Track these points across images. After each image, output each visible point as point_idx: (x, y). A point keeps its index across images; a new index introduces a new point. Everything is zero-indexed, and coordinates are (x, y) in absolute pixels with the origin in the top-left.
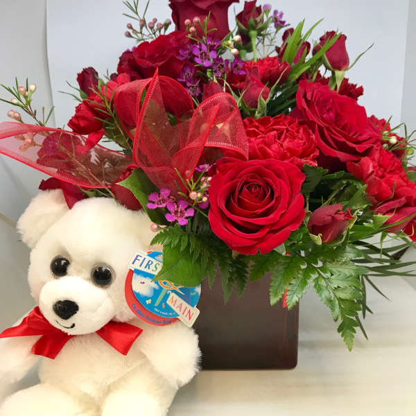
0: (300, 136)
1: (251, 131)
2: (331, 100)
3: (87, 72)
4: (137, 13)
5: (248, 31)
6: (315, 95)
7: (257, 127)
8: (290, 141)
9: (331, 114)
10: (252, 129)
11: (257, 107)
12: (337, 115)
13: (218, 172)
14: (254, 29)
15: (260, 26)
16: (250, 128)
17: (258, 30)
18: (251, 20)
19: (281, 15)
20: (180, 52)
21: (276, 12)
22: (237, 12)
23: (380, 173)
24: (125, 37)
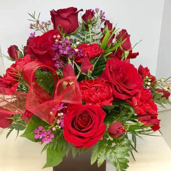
0: (105, 91)
1: (84, 87)
2: (121, 69)
3: (12, 48)
4: (34, 18)
5: (88, 25)
6: (114, 66)
7: (87, 85)
8: (101, 93)
9: (121, 75)
10: (84, 86)
11: (88, 73)
12: (124, 74)
13: (68, 111)
14: (90, 24)
15: (93, 22)
16: (84, 85)
17: (92, 24)
18: (89, 20)
19: (104, 13)
20: (53, 45)
21: (101, 11)
22: (82, 15)
23: (141, 104)
24: (30, 29)
